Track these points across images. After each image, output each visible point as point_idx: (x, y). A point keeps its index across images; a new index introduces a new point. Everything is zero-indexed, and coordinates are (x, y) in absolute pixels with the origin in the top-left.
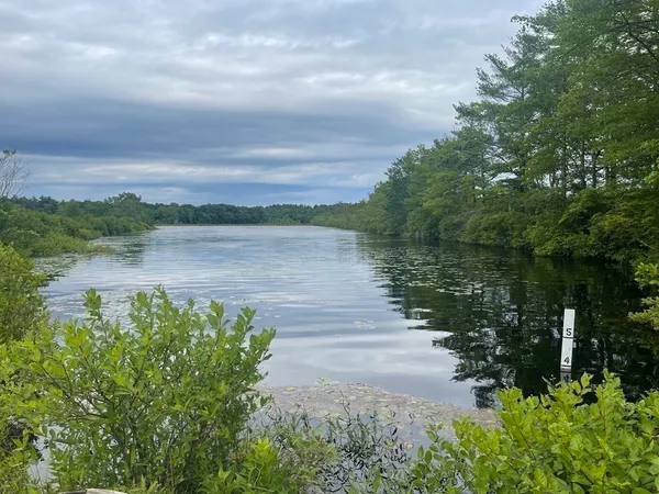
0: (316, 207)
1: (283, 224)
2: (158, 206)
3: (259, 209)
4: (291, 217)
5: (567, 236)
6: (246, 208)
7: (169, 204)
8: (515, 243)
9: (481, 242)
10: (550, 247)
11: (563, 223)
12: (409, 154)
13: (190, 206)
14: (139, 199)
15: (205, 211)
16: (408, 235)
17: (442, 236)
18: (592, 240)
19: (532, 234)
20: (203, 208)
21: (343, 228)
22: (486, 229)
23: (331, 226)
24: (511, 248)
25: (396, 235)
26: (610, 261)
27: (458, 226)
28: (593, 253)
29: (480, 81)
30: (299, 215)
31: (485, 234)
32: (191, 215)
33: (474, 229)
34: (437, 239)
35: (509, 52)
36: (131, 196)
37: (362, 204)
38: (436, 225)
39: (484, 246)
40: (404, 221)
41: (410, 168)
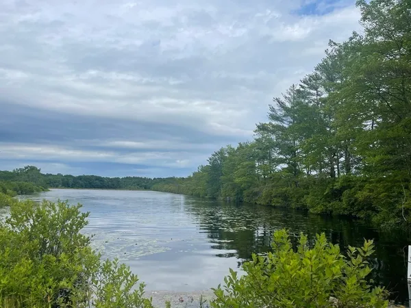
0: (154, 179)
1: (133, 190)
2: (48, 175)
3: (117, 179)
4: (138, 185)
5: (330, 203)
6: (109, 178)
7: (56, 174)
8: (293, 205)
9: (273, 204)
10: (319, 209)
11: (326, 194)
12: (222, 150)
13: (70, 176)
14: (39, 170)
15: (81, 179)
16: (222, 198)
17: (245, 199)
18: (344, 205)
19: (308, 200)
20: (80, 178)
21: (175, 193)
22: (275, 197)
23: (166, 191)
24: (292, 208)
25: (214, 198)
26: (355, 218)
27: (256, 194)
28: (346, 213)
29: (271, 112)
30: (144, 184)
31: (275, 199)
32: (71, 182)
33: (267, 196)
34: (241, 201)
35: (286, 97)
36: (33, 168)
37: (189, 178)
38: (241, 193)
39: (274, 207)
40: (218, 189)
41: (223, 158)
